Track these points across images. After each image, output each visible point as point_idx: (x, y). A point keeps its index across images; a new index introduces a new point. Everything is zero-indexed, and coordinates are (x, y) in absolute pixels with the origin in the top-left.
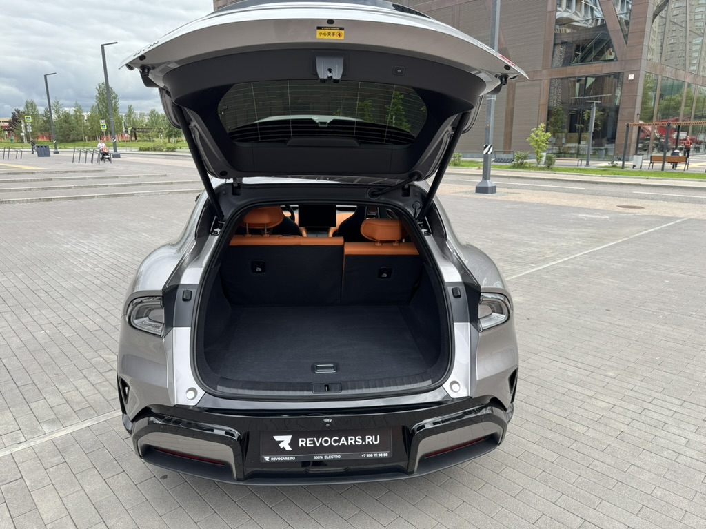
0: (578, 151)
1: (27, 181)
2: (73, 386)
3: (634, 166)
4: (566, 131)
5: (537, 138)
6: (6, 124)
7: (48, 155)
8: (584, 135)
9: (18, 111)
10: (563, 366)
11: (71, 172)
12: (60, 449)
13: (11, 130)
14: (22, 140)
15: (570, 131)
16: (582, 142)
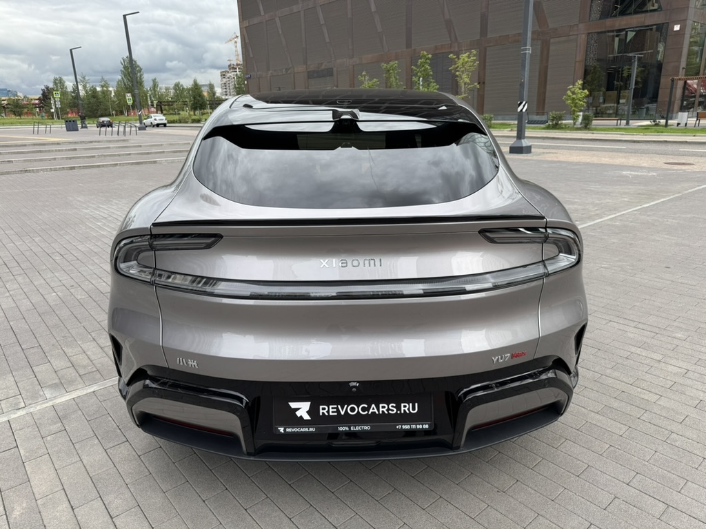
0: (617, 111)
1: (52, 151)
2: (80, 349)
3: (678, 124)
4: (603, 89)
5: (574, 96)
6: (37, 102)
7: (77, 130)
8: (623, 93)
9: (47, 88)
10: (621, 327)
11: (95, 142)
12: (61, 415)
13: (41, 107)
14: (53, 116)
15: (608, 90)
16: (622, 101)
